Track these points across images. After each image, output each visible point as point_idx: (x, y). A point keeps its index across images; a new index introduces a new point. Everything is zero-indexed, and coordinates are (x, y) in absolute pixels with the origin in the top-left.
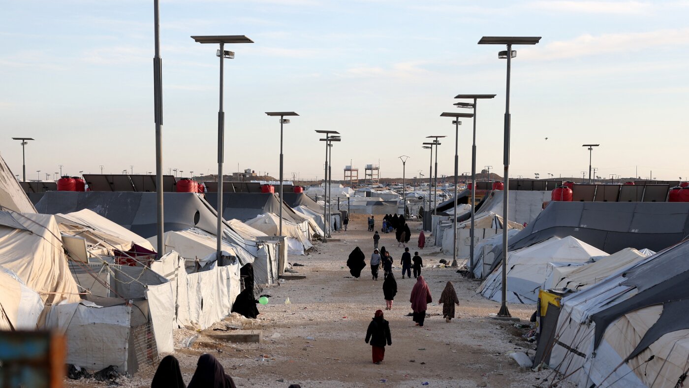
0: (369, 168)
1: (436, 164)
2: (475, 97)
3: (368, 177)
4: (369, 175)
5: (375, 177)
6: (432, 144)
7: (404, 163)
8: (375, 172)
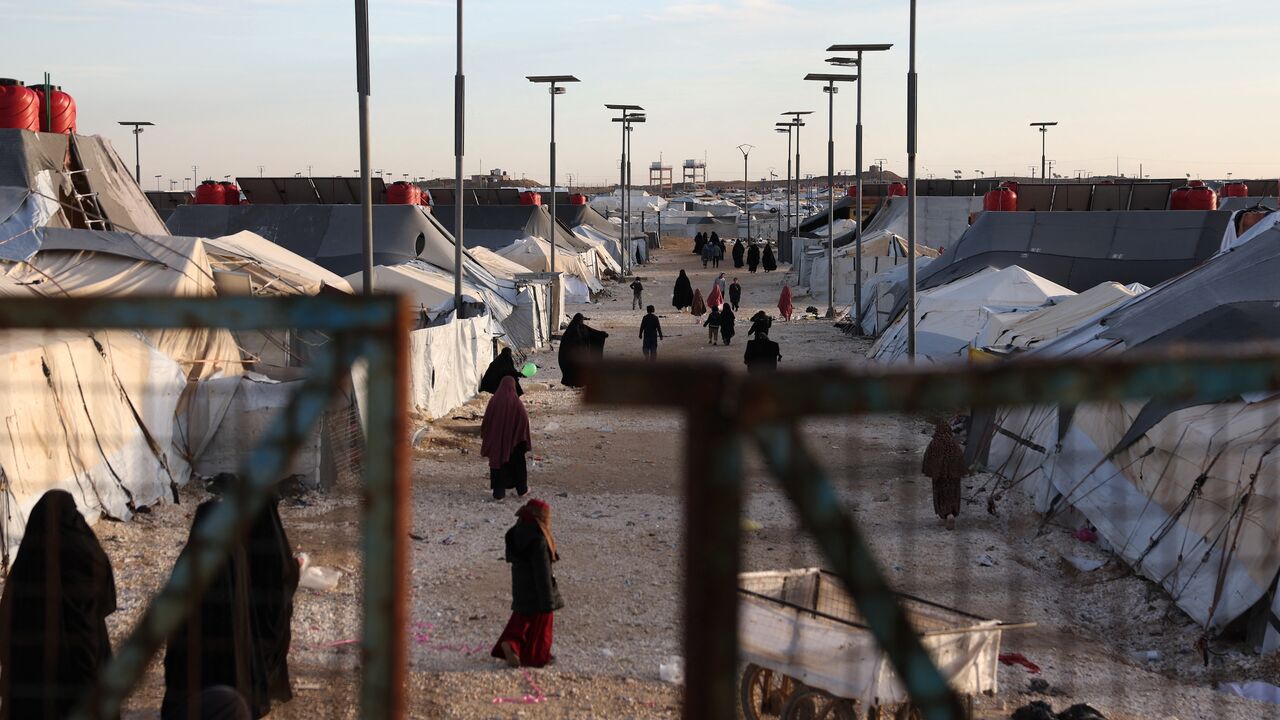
0: (690, 165)
1: (798, 156)
2: (860, 49)
3: (688, 180)
4: (690, 176)
5: (699, 179)
6: (790, 125)
7: (746, 156)
8: (699, 171)
